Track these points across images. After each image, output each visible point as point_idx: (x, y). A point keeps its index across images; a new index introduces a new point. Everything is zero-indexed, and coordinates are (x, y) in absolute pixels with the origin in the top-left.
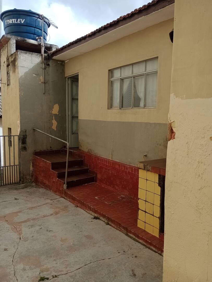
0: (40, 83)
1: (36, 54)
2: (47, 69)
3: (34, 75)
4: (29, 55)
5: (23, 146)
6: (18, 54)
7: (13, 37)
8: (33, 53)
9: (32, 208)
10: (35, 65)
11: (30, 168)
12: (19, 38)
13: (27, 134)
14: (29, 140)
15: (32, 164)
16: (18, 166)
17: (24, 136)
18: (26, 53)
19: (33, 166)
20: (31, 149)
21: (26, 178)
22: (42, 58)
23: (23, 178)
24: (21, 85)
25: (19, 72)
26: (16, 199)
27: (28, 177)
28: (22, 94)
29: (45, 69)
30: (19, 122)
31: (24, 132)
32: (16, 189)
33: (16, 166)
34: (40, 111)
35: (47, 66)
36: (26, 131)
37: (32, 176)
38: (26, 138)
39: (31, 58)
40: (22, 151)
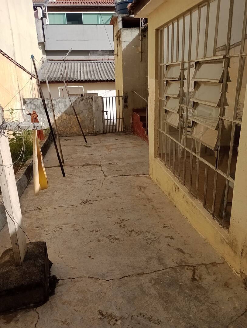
0: (138, 53)
1: (135, 28)
2: (144, 40)
3: (133, 47)
4: (130, 31)
5: (125, 104)
6: (122, 31)
7: (120, 15)
8: (133, 28)
9: (122, 144)
10: (134, 38)
11: (130, 121)
12: (124, 15)
13: (128, 95)
14: (129, 100)
15: (131, 119)
16: (122, 119)
17: (126, 96)
18: (127, 30)
19: (132, 120)
20: (131, 107)
21: (127, 128)
22: (140, 31)
23: (125, 129)
24: (123, 56)
25: (122, 46)
26: (116, 139)
27: (129, 128)
28: (124, 64)
29: (142, 40)
30: (122, 86)
31: (125, 93)
32: (120, 135)
33: (120, 119)
34: (138, 77)
35: (144, 38)
36: (127, 93)
37: (132, 127)
38: (127, 98)
39: (131, 33)
40: (124, 108)
